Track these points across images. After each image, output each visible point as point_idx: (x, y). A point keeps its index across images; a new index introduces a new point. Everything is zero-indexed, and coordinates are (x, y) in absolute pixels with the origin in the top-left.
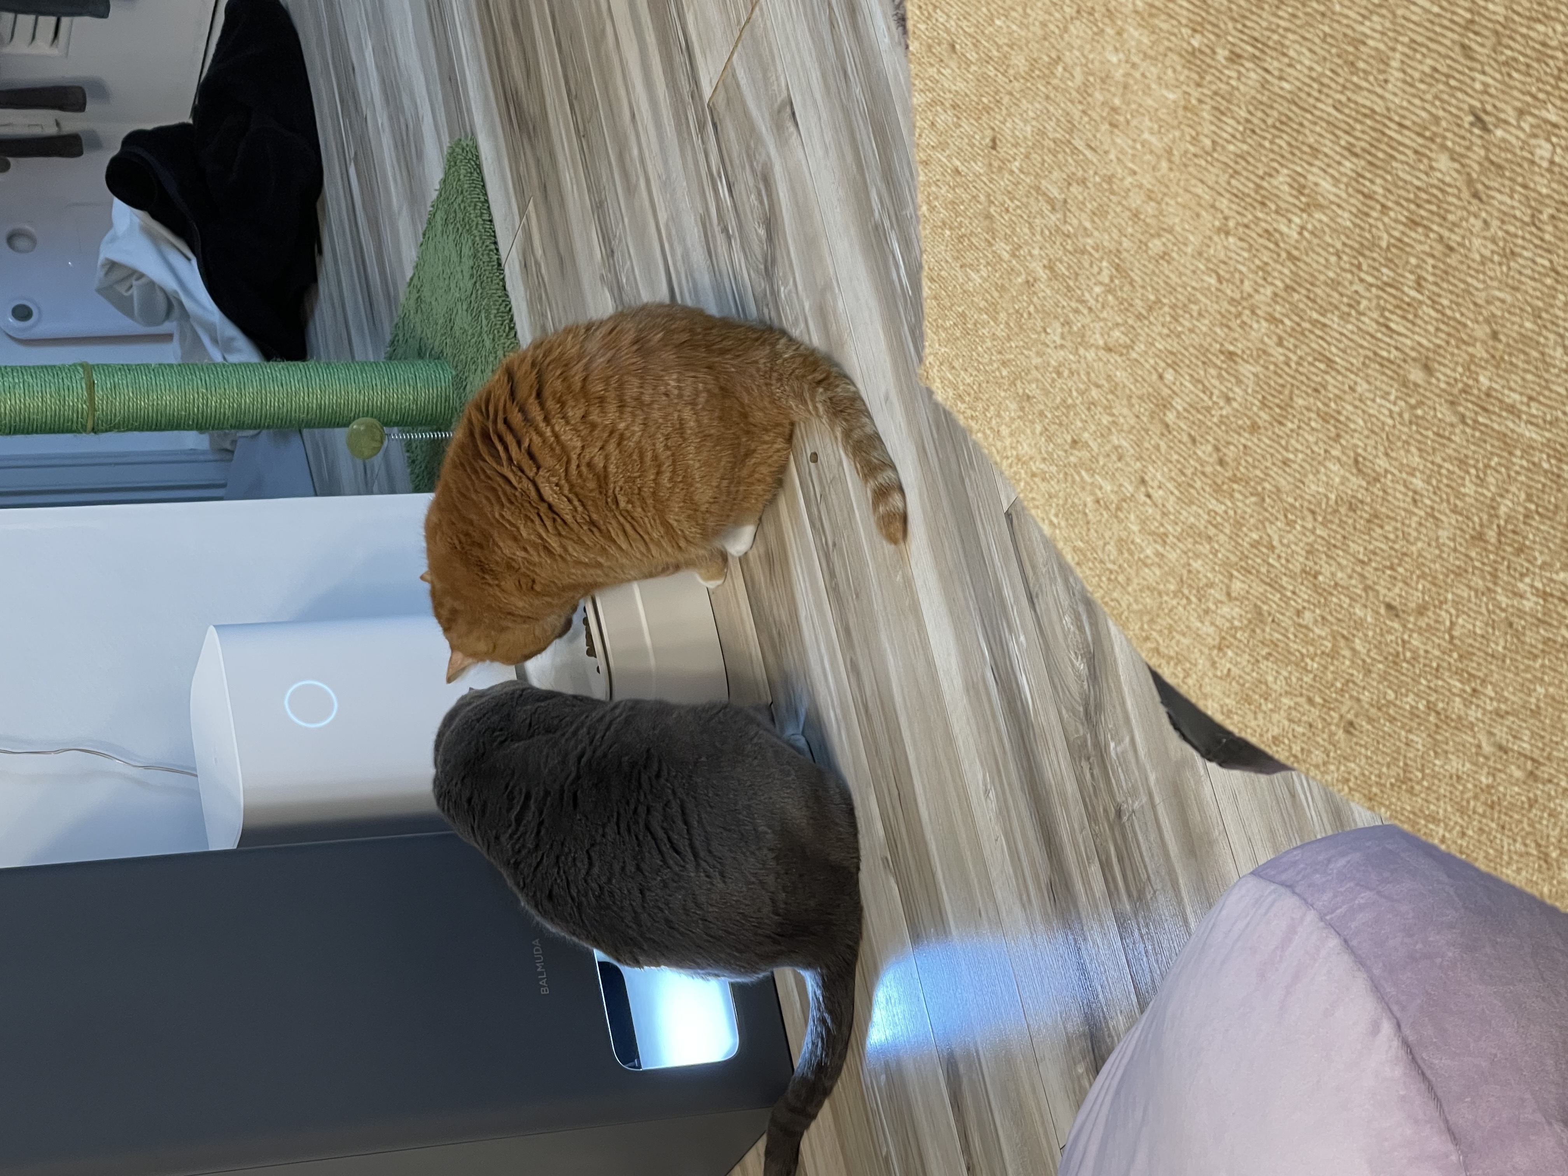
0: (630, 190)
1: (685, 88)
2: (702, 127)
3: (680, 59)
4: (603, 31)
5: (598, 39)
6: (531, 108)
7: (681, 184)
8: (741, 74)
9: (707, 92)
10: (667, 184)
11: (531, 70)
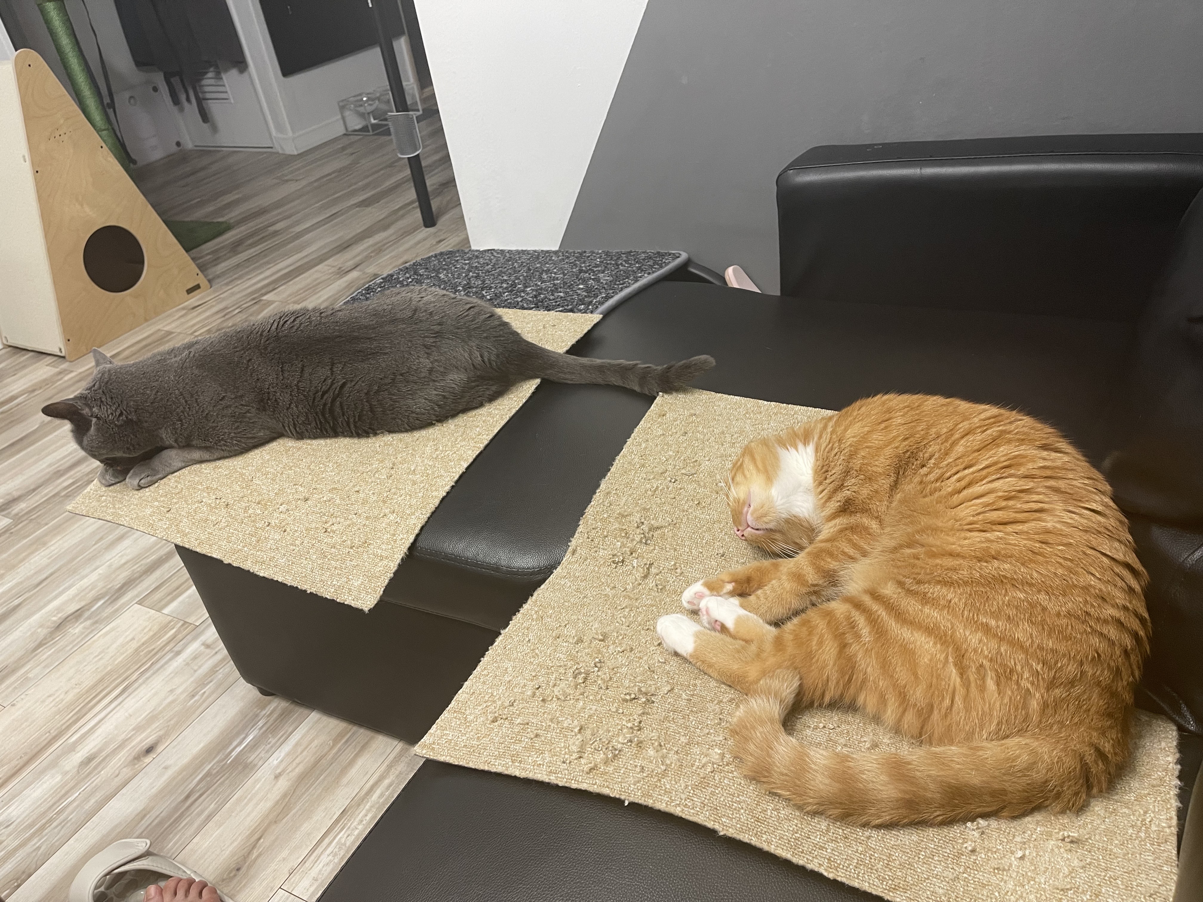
0: (227, 284)
1: (263, 291)
2: (254, 299)
3: (271, 288)
4: (270, 264)
5: (268, 263)
6: (240, 248)
7: (233, 298)
8: (272, 307)
9: (264, 298)
10: (233, 294)
11: (252, 246)
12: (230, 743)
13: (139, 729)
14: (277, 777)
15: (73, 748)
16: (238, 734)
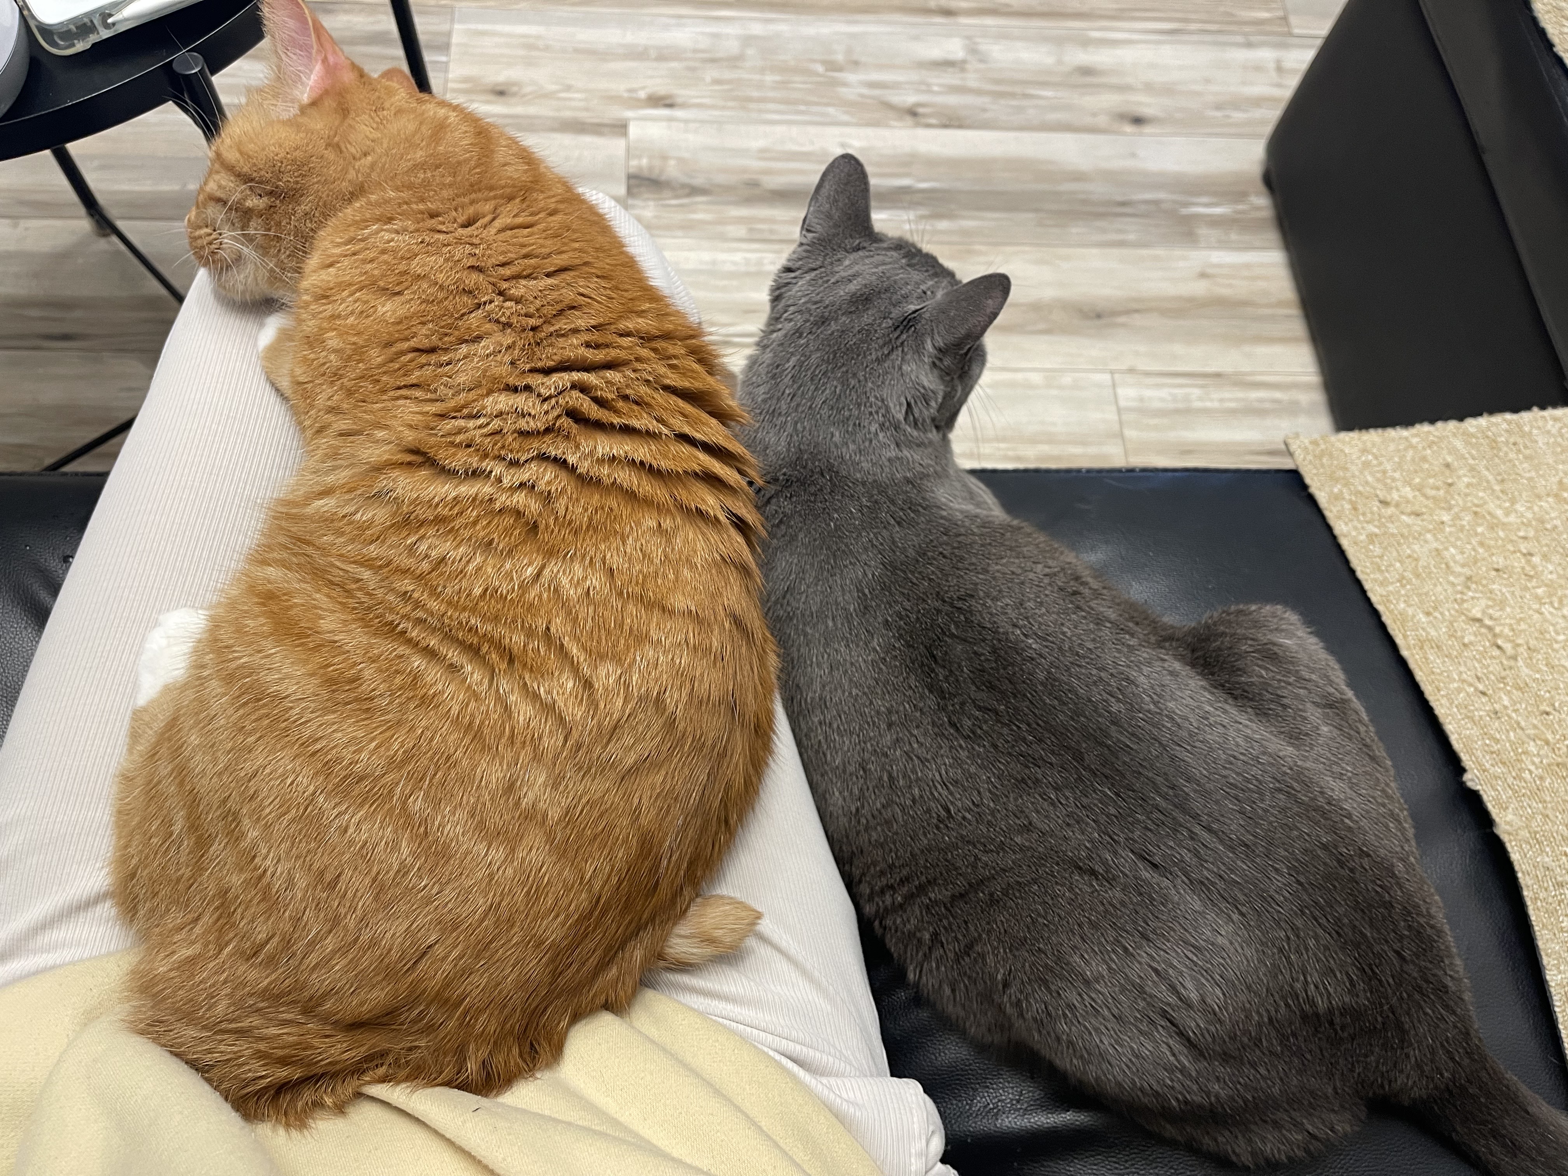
12: (1200, 194)
13: (1149, 88)
14: (1203, 275)
15: (1086, 43)
16: (1215, 194)
